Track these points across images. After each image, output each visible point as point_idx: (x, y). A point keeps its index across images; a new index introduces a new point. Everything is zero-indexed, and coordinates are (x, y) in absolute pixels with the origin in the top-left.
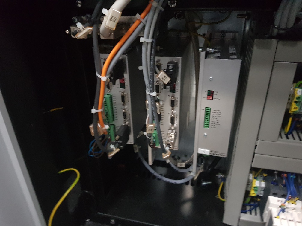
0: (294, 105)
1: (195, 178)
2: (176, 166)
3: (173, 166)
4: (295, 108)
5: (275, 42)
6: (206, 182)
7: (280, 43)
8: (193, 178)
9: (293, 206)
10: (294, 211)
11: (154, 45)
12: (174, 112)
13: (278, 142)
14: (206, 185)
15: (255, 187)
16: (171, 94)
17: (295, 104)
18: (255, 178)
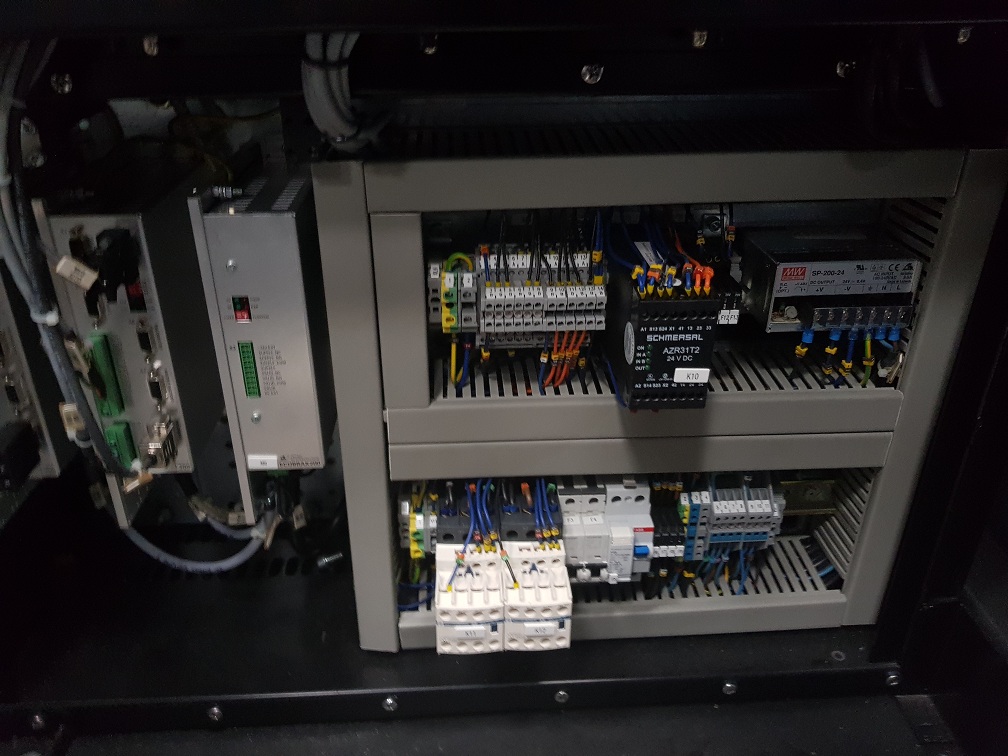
0: (446, 313)
1: (268, 543)
2: (225, 524)
3: (217, 526)
4: (448, 320)
5: (355, 167)
6: (327, 556)
7: (369, 168)
8: (263, 545)
9: (491, 556)
10: (492, 568)
11: (18, 191)
12: (157, 364)
13: (433, 407)
14: (329, 563)
15: (416, 534)
16: (137, 316)
17: (448, 310)
18: (418, 511)
